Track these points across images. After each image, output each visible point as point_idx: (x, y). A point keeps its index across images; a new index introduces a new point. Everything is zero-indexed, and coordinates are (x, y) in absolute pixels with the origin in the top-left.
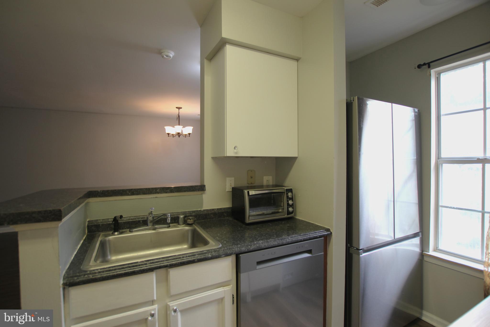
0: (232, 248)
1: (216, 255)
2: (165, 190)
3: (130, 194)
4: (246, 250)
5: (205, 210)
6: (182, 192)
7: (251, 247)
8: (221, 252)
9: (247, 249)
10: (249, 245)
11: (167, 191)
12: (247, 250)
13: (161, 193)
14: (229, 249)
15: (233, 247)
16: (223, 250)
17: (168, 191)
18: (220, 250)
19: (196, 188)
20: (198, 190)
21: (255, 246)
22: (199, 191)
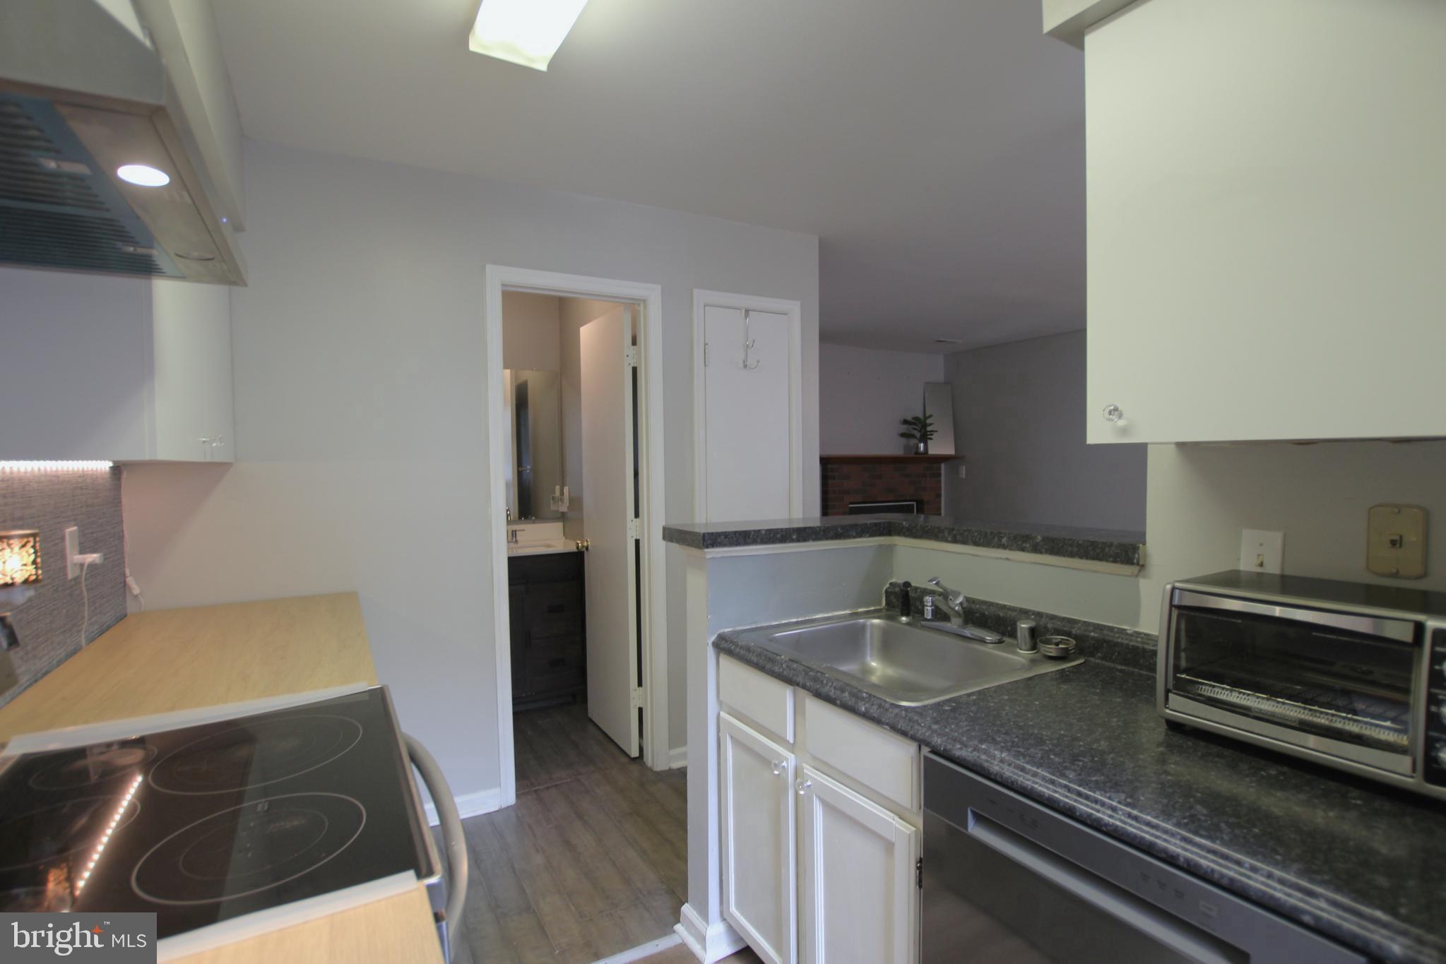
0: (917, 721)
1: (874, 715)
2: (1020, 543)
3: (950, 539)
4: (942, 749)
5: (1138, 634)
6: (1064, 556)
7: (961, 749)
8: (890, 715)
9: (945, 746)
10: (962, 743)
11: (1024, 545)
12: (944, 750)
13: (1010, 549)
14: (910, 720)
15: (919, 721)
16: (897, 715)
17: (1028, 545)
18: (890, 710)
19: (1107, 549)
20: (1111, 559)
21: (975, 753)
22: (1115, 561)
